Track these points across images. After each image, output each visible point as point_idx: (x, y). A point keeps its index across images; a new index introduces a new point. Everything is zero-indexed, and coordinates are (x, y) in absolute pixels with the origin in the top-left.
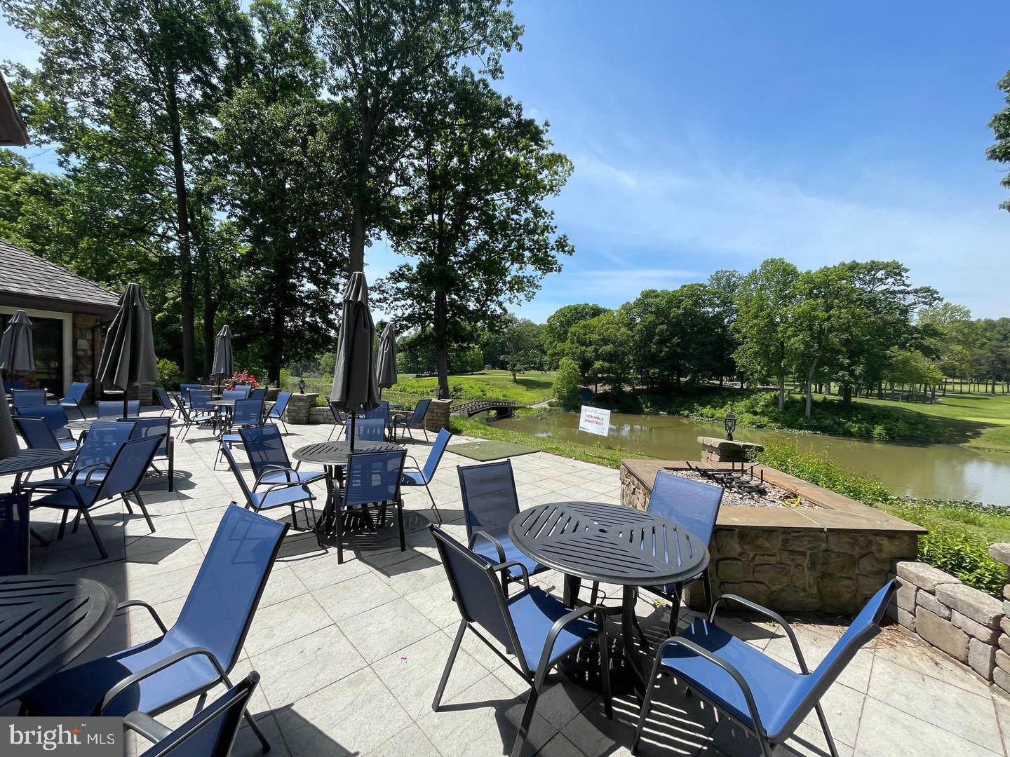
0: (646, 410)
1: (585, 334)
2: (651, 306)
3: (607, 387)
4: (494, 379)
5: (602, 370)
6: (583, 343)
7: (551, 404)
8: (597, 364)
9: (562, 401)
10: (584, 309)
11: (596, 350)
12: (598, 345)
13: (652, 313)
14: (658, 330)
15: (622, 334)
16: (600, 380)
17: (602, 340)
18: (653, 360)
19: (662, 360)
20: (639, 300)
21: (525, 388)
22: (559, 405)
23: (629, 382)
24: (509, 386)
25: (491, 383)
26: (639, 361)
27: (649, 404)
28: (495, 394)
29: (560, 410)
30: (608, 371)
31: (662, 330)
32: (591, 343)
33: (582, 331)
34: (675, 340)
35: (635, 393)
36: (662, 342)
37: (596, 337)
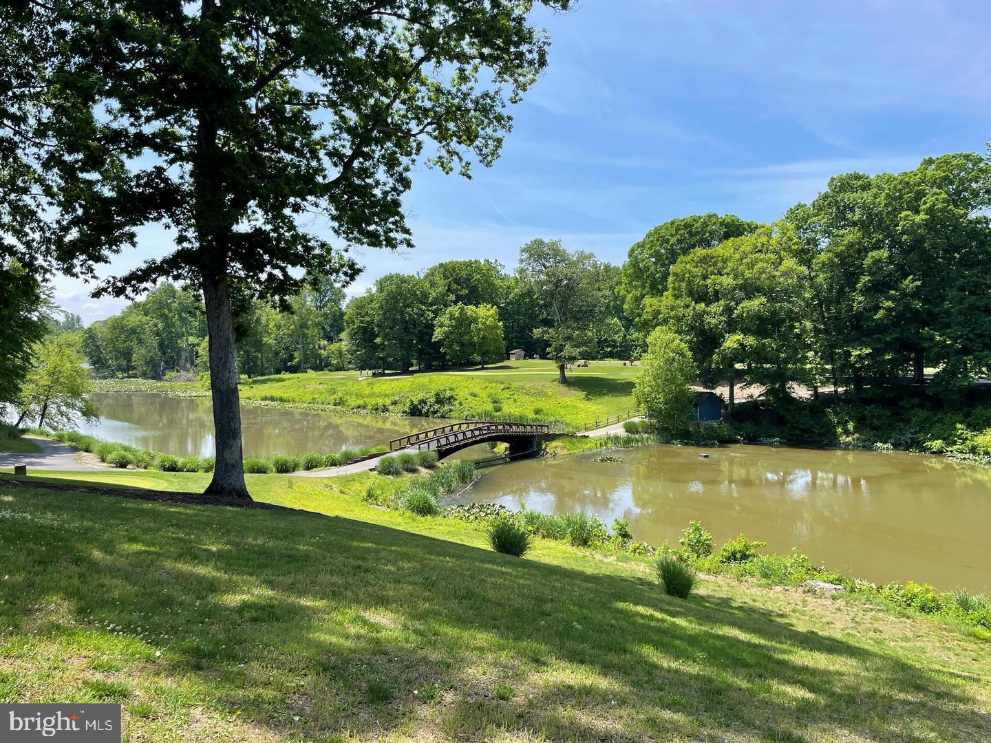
0: (844, 439)
1: (705, 277)
2: (852, 210)
3: (756, 391)
4: (520, 378)
5: (742, 353)
6: (701, 296)
7: (630, 429)
8: (731, 341)
9: (654, 421)
10: (705, 225)
11: (729, 310)
12: (733, 299)
13: (854, 224)
14: (867, 262)
15: (786, 274)
16: (739, 375)
17: (742, 287)
18: (859, 328)
19: (881, 328)
20: (826, 197)
21: (582, 394)
22: (649, 429)
23: (804, 378)
24: (549, 391)
25: (514, 385)
26: (826, 331)
27: (851, 426)
28: (518, 408)
29: (651, 439)
30: (758, 354)
31: (877, 262)
32: (717, 296)
33: (698, 271)
34: (909, 283)
35: (821, 402)
36: (879, 288)
37: (728, 281)
